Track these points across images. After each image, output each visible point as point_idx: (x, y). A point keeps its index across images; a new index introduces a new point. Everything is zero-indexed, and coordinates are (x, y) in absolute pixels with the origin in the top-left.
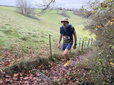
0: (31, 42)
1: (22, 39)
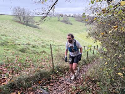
0: (30, 53)
1: (20, 51)
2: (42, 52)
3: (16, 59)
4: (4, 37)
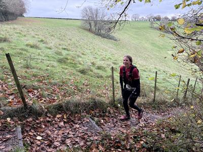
0: (92, 76)
2: (108, 77)
3: (72, 81)
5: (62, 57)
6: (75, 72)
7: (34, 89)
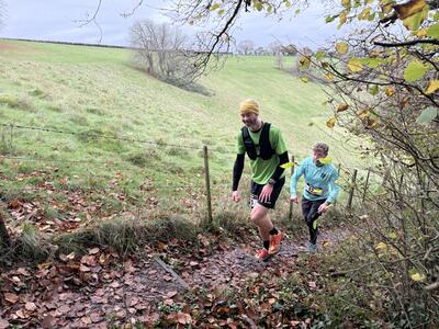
0: (159, 170)
1: (132, 160)
2: (194, 171)
3: (114, 180)
4: (93, 116)
5: (88, 129)
6: (120, 161)
7: (24, 201)
